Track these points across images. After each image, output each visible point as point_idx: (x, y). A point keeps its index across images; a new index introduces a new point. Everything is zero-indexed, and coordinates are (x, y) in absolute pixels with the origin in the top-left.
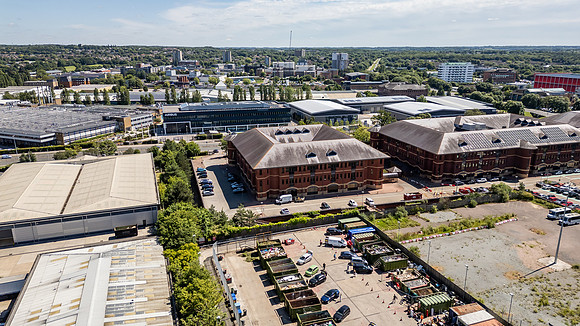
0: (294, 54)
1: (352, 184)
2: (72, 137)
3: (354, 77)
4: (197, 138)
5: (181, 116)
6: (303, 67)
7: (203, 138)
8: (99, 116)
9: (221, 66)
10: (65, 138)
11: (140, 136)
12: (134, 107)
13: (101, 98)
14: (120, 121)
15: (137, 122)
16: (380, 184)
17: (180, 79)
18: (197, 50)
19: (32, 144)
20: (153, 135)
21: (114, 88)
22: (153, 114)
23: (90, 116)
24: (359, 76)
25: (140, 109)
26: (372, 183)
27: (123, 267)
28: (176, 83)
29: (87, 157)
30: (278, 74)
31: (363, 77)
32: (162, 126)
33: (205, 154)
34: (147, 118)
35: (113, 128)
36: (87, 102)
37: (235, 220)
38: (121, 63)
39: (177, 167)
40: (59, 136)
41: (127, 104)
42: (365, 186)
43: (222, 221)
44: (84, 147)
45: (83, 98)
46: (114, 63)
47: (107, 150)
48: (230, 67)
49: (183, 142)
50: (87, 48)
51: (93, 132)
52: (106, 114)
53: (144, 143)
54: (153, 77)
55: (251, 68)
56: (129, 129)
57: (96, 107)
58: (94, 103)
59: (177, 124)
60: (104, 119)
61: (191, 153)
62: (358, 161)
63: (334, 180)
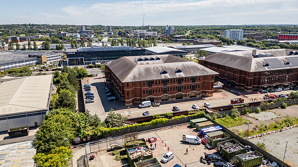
0: (145, 28)
3: (179, 37)
4: (87, 67)
5: (78, 54)
6: (150, 33)
7: (91, 67)
8: (27, 55)
9: (106, 33)
11: (51, 66)
12: (52, 51)
13: (33, 47)
15: (51, 58)
17: (82, 39)
18: (93, 27)
22: (62, 54)
25: (55, 52)
30: (137, 37)
34: (58, 57)
36: (23, 49)
37: (106, 122)
38: (51, 32)
39: (68, 82)
42: (201, 95)
46: (47, 32)
49: (75, 68)
50: (33, 25)
53: (53, 70)
54: (67, 38)
55: (122, 33)
56: (45, 62)
58: (27, 49)
61: (82, 75)
62: (197, 77)
63: (180, 91)
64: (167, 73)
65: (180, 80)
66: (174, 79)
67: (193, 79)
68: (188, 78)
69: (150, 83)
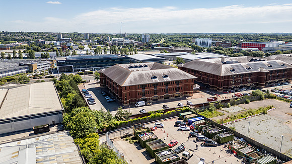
13: (18, 56)
14: (30, 66)
22: (50, 63)
23: (11, 64)
25: (42, 60)
26: (187, 93)
29: (11, 85)
32: (56, 69)
35: (26, 70)
36: (9, 58)
41: (33, 58)
44: (9, 80)
49: (72, 76)
51: (14, 72)
52: (21, 63)
53: (46, 77)
56: (36, 71)
57: (14, 60)
59: (65, 67)
62: (180, 80)
63: (167, 92)
64: (156, 78)
65: (167, 83)
66: (162, 83)
67: (177, 82)
68: (173, 81)
69: (144, 86)
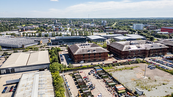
0: (91, 21)
1: (100, 59)
2: (26, 46)
3: (107, 28)
4: (60, 46)
5: (56, 40)
6: (93, 25)
7: (62, 46)
8: (33, 40)
9: (68, 25)
10: (25, 46)
11: (45, 46)
12: (43, 37)
13: (34, 35)
14: (39, 41)
15: (44, 42)
16: (107, 59)
17: (56, 29)
18: (61, 19)
19: (16, 48)
20: (48, 45)
21: (37, 32)
22: (48, 39)
23: (31, 40)
24: (109, 28)
25: (45, 38)
26: (105, 58)
27: (42, 76)
28: (55, 30)
29: (31, 51)
30: (85, 27)
31: (110, 28)
32: (51, 43)
33: (62, 51)
34: (46, 41)
35: (37, 43)
36: (30, 36)
37: (68, 67)
38: (39, 24)
39: (54, 54)
40: (23, 46)
41: (41, 36)
42: (103, 59)
43: (65, 67)
44: (30, 49)
45: (29, 35)
46: (37, 24)
47: (36, 49)
48: (71, 25)
49: (56, 48)
50: (29, 19)
51: (32, 45)
52: (35, 40)
53: (46, 48)
54: (48, 28)
55: (77, 25)
56: (42, 44)
57: (32, 37)
58: (32, 36)
59: (55, 42)
60: (35, 41)
61: (58, 50)
63: (95, 58)
64: (90, 51)
65: (95, 54)
67: (100, 53)
